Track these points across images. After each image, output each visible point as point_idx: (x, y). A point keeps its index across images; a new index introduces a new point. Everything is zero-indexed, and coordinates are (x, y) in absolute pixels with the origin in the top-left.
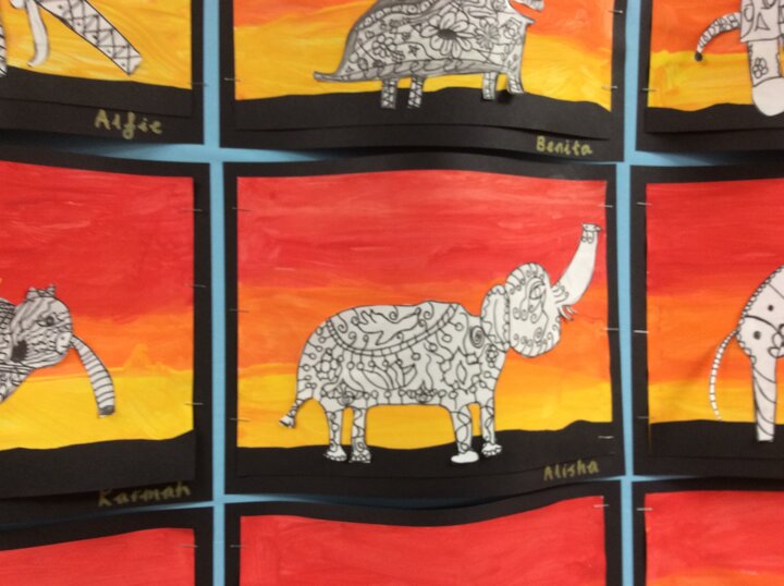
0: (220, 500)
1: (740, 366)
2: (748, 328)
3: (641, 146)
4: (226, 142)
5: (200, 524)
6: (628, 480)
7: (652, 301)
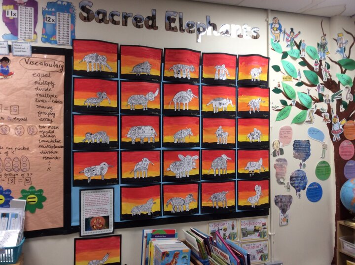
0: (120, 114)
1: (173, 103)
2: (174, 99)
3: (164, 80)
4: (120, 78)
5: (118, 116)
6: (162, 115)
7: (165, 97)
